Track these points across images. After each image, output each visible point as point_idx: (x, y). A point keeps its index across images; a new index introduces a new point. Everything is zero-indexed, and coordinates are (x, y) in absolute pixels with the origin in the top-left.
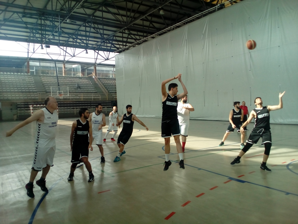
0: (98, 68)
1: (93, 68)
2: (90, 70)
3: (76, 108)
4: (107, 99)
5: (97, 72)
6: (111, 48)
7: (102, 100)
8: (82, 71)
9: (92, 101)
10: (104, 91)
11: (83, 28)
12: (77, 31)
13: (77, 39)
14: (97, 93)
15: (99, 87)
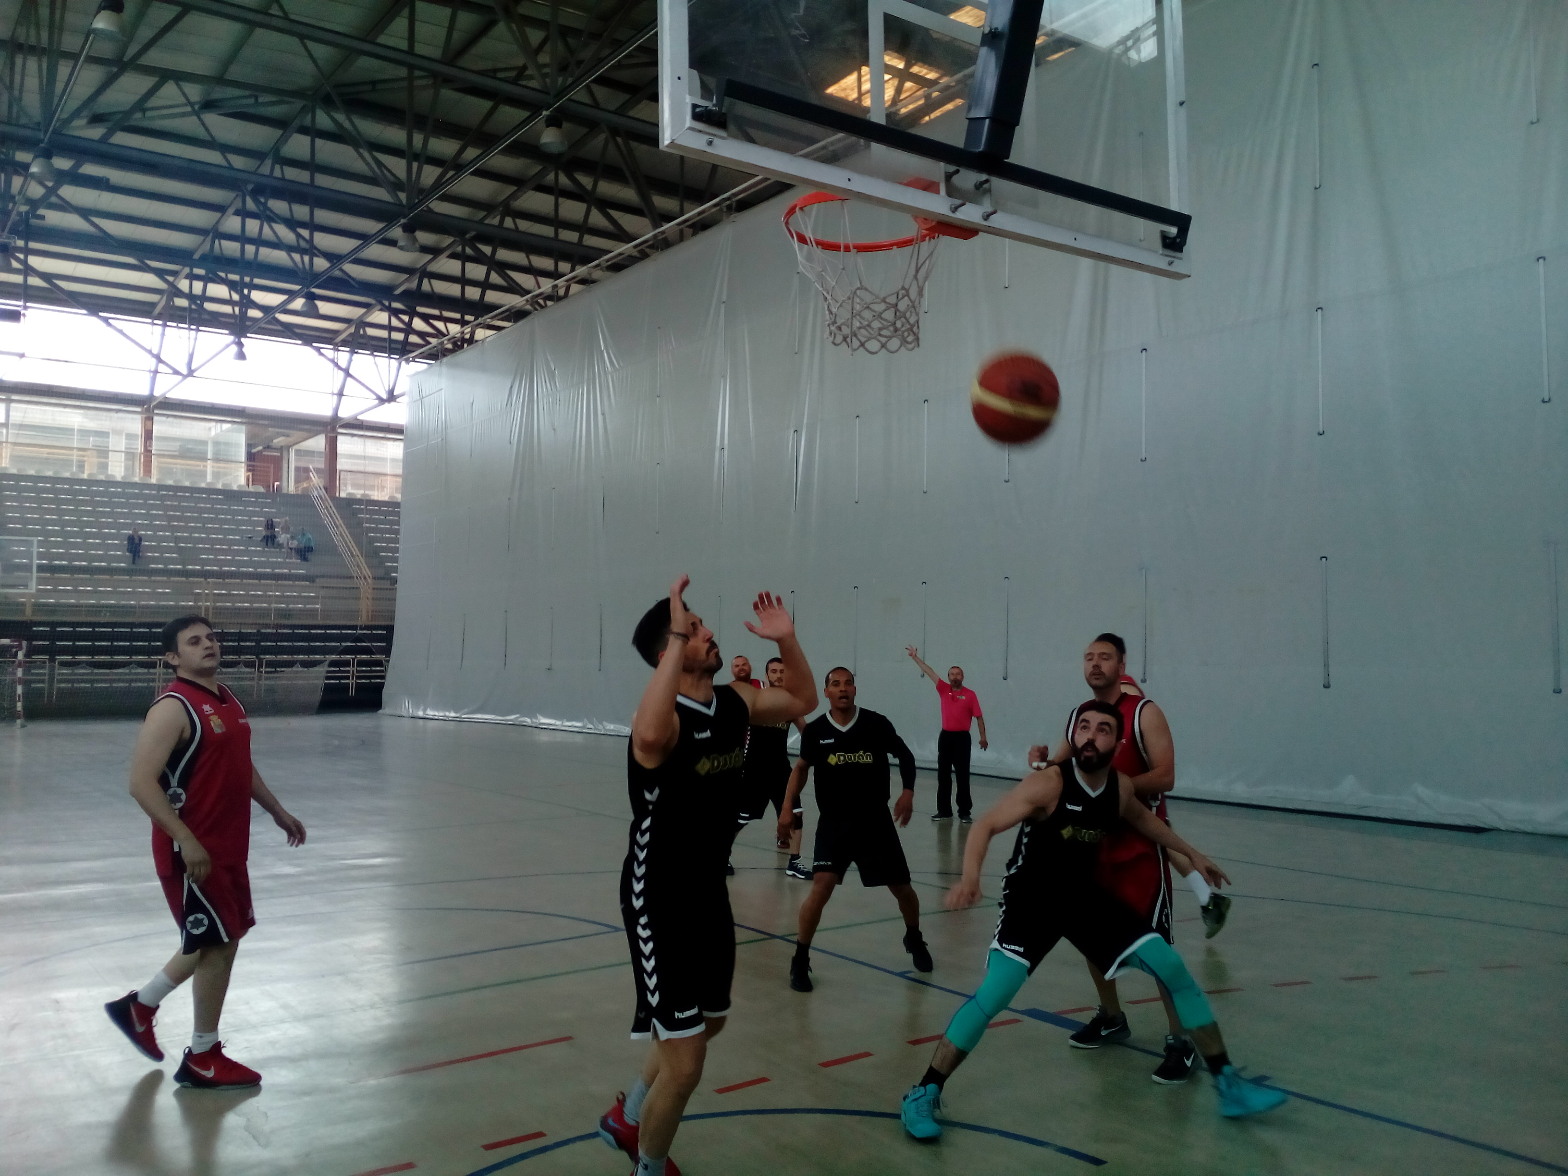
0: (346, 444)
1: (318, 443)
2: (310, 453)
4: (360, 617)
5: (341, 464)
6: (406, 337)
7: (329, 622)
8: (251, 457)
9: (267, 626)
10: (354, 571)
12: (209, 238)
13: (206, 280)
14: (311, 579)
15: (333, 550)
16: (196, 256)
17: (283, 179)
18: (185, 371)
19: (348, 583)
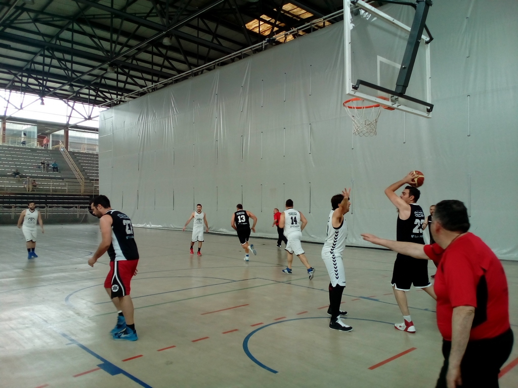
0: (71, 133)
1: (62, 132)
2: (58, 136)
3: (15, 207)
4: (81, 192)
5: (70, 140)
6: (96, 98)
7: (71, 194)
8: (39, 137)
9: (49, 195)
10: (77, 176)
11: (39, 59)
12: (30, 63)
13: (28, 77)
14: (62, 179)
15: (69, 169)
16: (24, 69)
17: (60, 45)
18: (19, 108)
19: (75, 180)
